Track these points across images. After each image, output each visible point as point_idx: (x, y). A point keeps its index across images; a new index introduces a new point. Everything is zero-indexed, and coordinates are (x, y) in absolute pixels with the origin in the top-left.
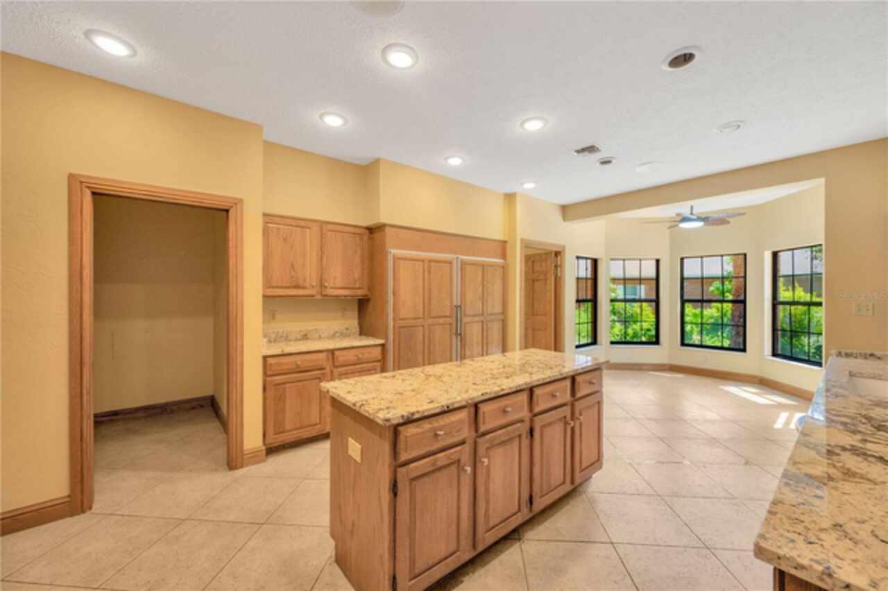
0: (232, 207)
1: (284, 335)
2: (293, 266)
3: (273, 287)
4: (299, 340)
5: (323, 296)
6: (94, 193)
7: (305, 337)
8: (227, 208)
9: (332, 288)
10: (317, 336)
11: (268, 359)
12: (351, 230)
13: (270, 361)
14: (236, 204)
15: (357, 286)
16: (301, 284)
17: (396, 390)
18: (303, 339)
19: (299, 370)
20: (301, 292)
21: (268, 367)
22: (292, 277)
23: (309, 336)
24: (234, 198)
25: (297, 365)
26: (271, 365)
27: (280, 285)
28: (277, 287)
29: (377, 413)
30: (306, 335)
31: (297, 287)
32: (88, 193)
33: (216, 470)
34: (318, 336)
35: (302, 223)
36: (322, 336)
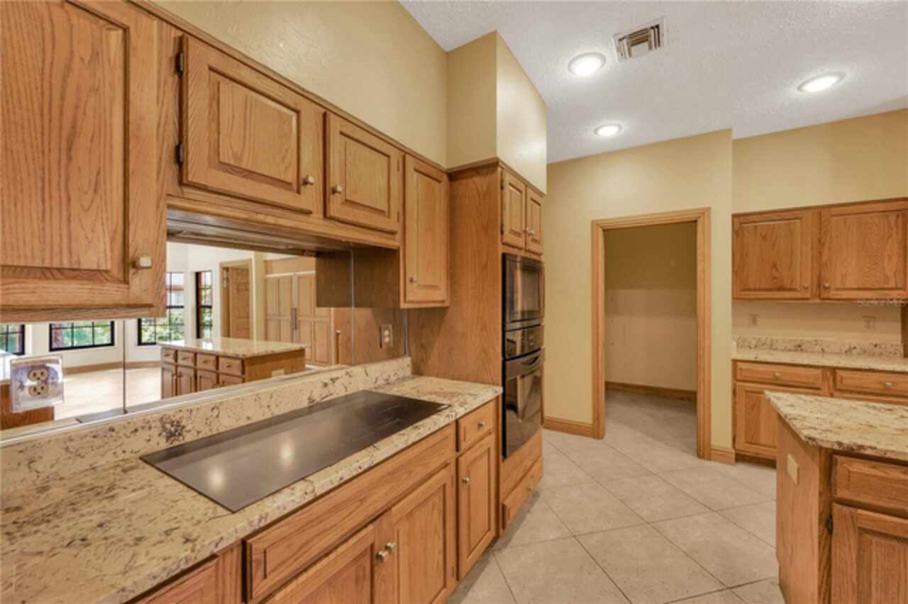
0: (699, 217)
1: (768, 342)
2: (775, 266)
3: (749, 290)
4: (790, 350)
5: (824, 299)
6: (604, 230)
7: (799, 348)
8: (694, 219)
9: (837, 289)
10: (818, 348)
11: (739, 364)
12: (881, 207)
13: (740, 365)
14: (703, 214)
15: (892, 284)
16: (787, 284)
17: (868, 422)
18: (795, 350)
19: (778, 382)
20: (787, 295)
21: (738, 372)
22: (775, 278)
23: (803, 347)
24: (703, 209)
25: (774, 375)
26: (741, 369)
27: (757, 287)
28: (755, 290)
29: (803, 429)
30: (800, 346)
31: (781, 289)
32: (600, 230)
33: (686, 452)
34: (820, 349)
35: (790, 215)
36: (826, 349)
